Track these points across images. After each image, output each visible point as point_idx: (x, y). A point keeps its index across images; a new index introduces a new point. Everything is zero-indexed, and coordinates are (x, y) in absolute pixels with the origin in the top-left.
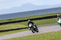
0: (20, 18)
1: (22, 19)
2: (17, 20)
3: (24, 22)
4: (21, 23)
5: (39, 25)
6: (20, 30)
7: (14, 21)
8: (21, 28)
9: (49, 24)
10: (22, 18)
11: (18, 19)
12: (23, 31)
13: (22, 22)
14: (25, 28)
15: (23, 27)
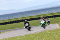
5: (6, 29)
9: (16, 29)
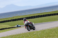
0: (4, 19)
1: (6, 20)
3: (8, 22)
4: (5, 23)
8: (5, 28)
11: (2, 19)
12: (7, 31)
13: (6, 23)
14: (9, 28)
15: (7, 27)
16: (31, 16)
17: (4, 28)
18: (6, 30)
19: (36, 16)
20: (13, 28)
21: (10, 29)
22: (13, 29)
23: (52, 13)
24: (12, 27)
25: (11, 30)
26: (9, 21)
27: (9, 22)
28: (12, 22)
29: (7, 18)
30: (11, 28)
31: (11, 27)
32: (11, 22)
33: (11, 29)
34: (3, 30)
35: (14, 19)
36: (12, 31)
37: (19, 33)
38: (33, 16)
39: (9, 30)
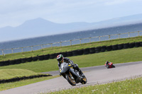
1: (23, 57)
2: (11, 59)
3: (28, 63)
4: (22, 64)
6: (19, 82)
7: (5, 60)
8: (22, 76)
10: (23, 53)
11: (13, 55)
13: (25, 64)
14: (31, 77)
15: (26, 76)
16: (85, 47)
17: (19, 76)
18: (23, 81)
19: (98, 48)
20: (41, 76)
21: (35, 79)
22: (40, 80)
23: (138, 41)
24: (40, 74)
25: (37, 81)
26: (30, 60)
27: (33, 63)
28: (38, 63)
29: (26, 53)
30: (36, 77)
31: (36, 74)
32: (35, 62)
33: (37, 79)
34: (16, 82)
35: (43, 56)
36: (38, 83)
37: (57, 90)
38: (90, 46)
39: (31, 83)
